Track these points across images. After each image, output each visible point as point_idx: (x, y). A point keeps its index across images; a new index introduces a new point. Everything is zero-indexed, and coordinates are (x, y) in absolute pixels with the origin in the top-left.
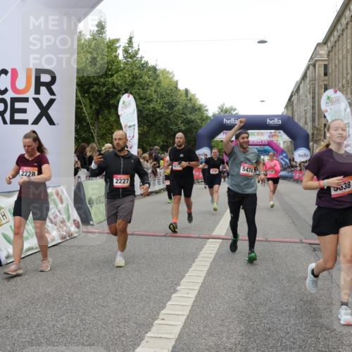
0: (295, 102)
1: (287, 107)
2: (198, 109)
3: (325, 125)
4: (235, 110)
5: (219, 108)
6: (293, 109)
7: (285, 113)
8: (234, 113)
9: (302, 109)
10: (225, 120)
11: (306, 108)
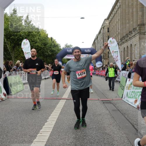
0: (96, 43)
1: (93, 45)
2: (56, 46)
3: (108, 52)
4: (72, 46)
5: (65, 45)
6: (95, 45)
7: (92, 48)
8: (72, 47)
9: (99, 45)
10: (67, 50)
11: (101, 45)
